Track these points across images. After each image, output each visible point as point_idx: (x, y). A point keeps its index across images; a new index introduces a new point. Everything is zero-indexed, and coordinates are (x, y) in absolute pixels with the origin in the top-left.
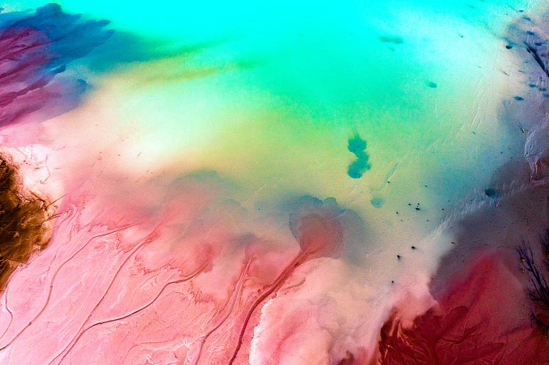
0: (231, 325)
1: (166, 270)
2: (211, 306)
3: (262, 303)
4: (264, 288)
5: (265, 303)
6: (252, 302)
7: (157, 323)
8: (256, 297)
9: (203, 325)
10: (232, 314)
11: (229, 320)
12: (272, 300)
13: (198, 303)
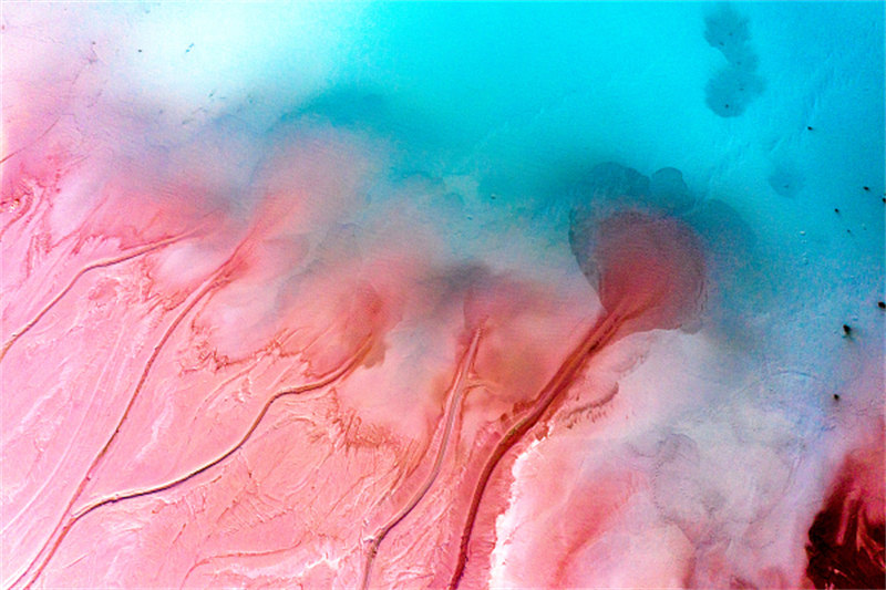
0: (439, 510)
1: (269, 360)
2: (387, 459)
3: (512, 451)
4: (516, 410)
5: (520, 452)
6: (488, 449)
7: (254, 502)
8: (497, 435)
9: (368, 509)
10: (440, 481)
11: (431, 497)
12: (536, 442)
13: (352, 449)
